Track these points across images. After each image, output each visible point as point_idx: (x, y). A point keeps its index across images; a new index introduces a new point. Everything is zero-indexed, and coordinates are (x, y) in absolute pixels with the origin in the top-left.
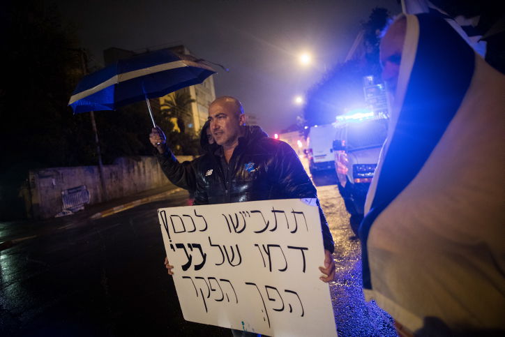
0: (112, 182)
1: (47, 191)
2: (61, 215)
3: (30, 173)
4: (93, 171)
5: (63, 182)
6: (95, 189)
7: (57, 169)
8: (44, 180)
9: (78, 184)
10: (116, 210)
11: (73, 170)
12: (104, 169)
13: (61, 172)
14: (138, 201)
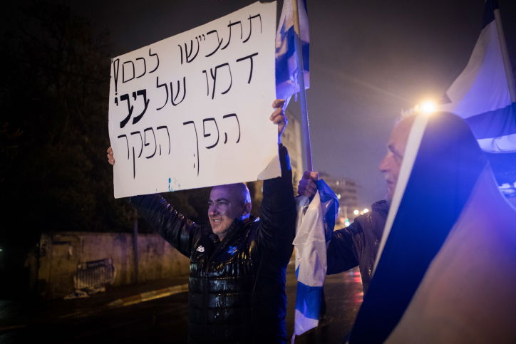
0: (147, 257)
1: (59, 263)
2: (73, 297)
3: (43, 236)
4: (125, 239)
5: (83, 252)
6: (124, 264)
7: (76, 233)
8: (58, 247)
9: (102, 256)
10: (145, 298)
11: (99, 237)
12: (141, 239)
13: (82, 238)
14: (176, 287)
